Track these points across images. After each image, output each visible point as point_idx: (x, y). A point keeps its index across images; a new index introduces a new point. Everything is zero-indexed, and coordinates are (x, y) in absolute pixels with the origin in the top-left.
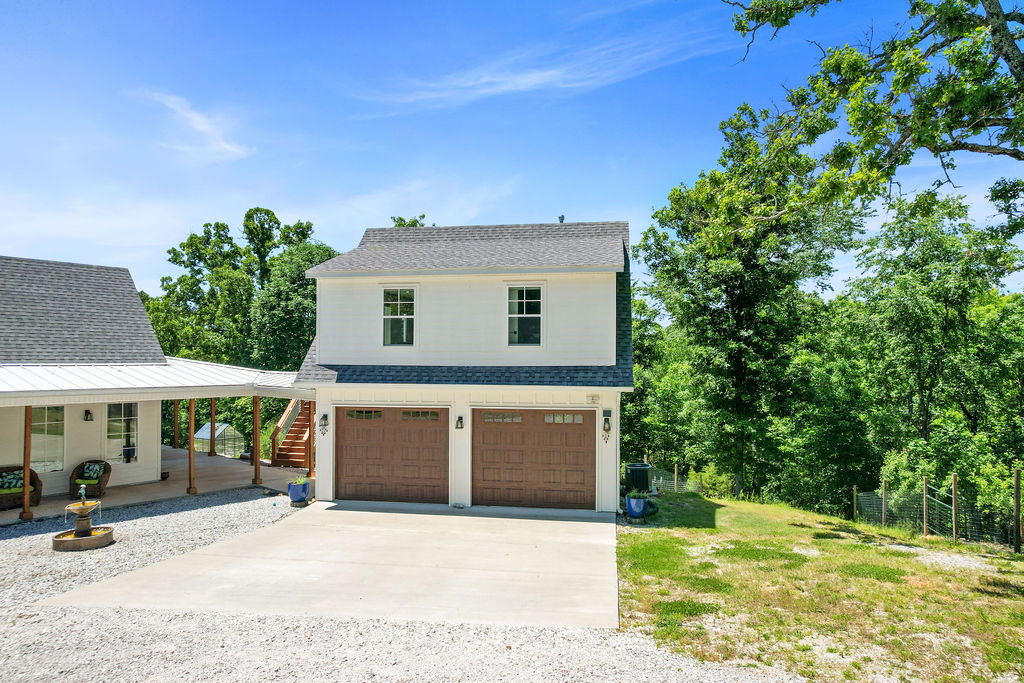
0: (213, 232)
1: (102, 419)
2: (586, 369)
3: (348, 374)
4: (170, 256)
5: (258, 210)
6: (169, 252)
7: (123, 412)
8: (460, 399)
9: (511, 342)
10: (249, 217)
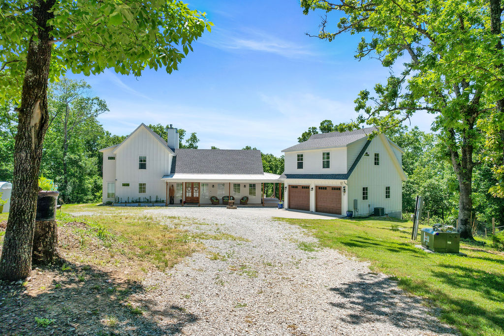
0: (311, 130)
1: (248, 187)
2: (339, 175)
3: (289, 176)
4: (298, 140)
5: (326, 121)
6: (298, 139)
7: (253, 186)
8: (313, 183)
9: (324, 167)
10: (322, 124)
